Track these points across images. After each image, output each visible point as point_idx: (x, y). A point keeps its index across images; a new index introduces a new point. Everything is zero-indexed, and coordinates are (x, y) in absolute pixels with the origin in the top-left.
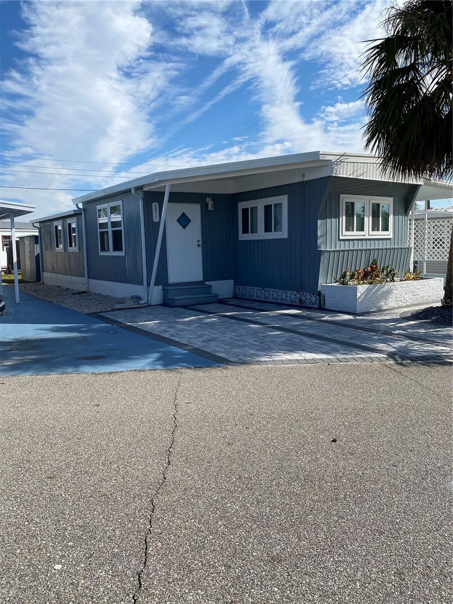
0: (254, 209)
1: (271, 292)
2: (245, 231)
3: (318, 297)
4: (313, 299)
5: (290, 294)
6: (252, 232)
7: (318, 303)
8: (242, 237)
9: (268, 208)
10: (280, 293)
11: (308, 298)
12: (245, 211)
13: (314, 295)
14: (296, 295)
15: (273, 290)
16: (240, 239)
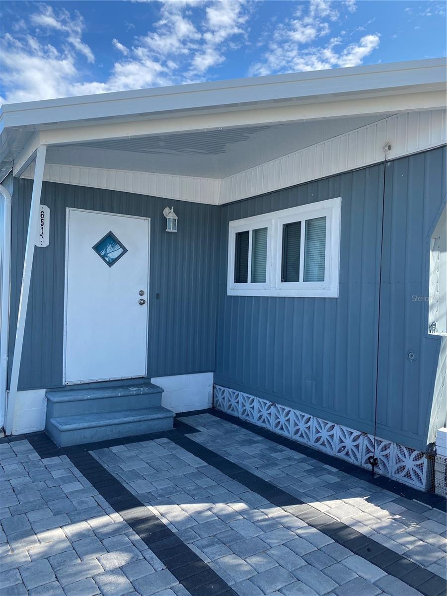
0: (260, 233)
1: (292, 416)
2: (240, 278)
3: (424, 460)
4: (410, 463)
5: (340, 434)
6: (254, 280)
7: (424, 477)
8: (234, 289)
9: (291, 231)
10: (313, 423)
11: (393, 458)
12: (242, 237)
13: (411, 451)
14: (356, 438)
15: (298, 413)
16: (230, 293)
